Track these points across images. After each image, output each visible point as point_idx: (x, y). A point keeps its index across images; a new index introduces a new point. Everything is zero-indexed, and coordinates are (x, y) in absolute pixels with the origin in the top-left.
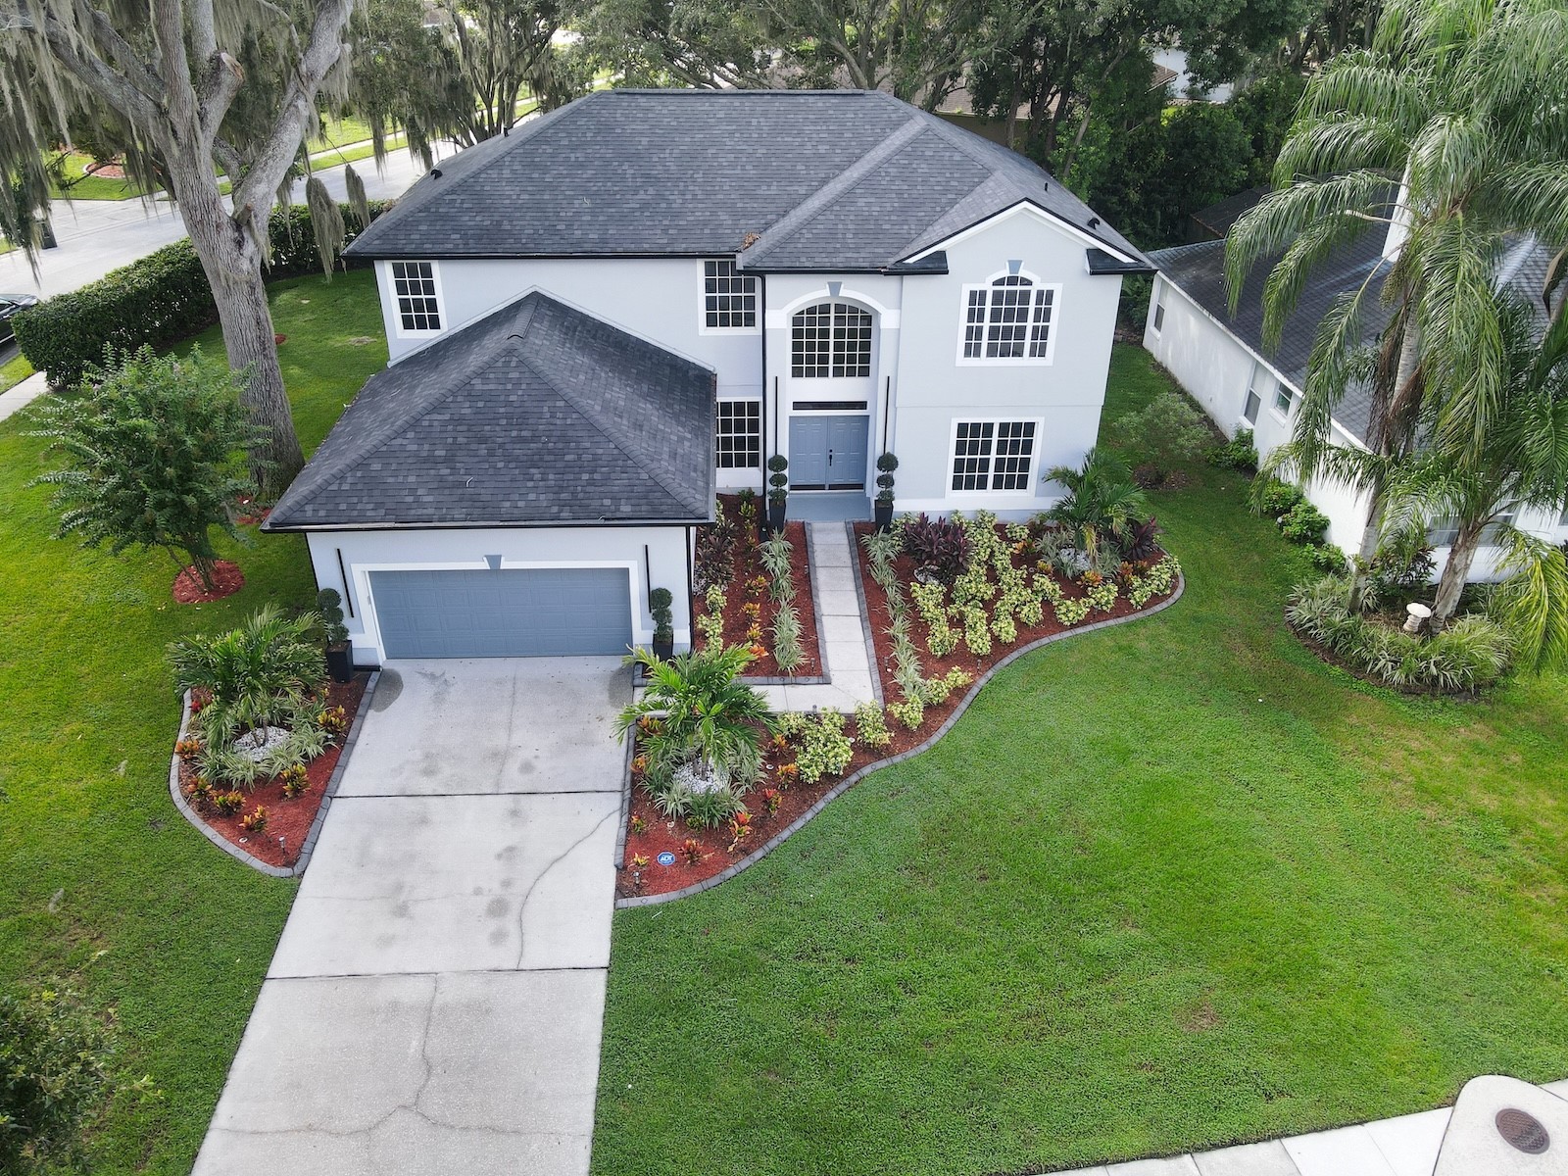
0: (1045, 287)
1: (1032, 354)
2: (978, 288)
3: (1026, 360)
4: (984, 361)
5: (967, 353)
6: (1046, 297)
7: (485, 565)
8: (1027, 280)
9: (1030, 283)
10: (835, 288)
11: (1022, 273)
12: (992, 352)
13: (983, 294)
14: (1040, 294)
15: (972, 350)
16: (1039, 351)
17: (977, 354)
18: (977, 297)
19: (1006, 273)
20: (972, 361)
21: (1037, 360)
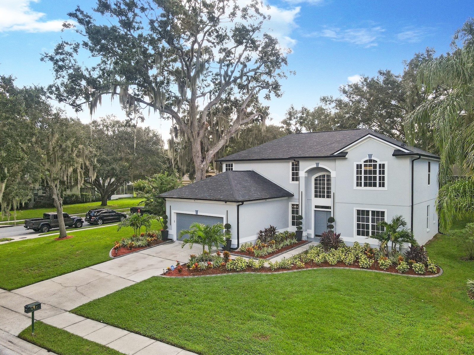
0: (382, 163)
1: (380, 186)
2: (359, 163)
3: (378, 188)
4: (363, 188)
5: (357, 186)
6: (382, 166)
7: (195, 213)
8: (375, 161)
9: (376, 162)
10: (317, 164)
11: (373, 158)
12: (366, 185)
13: (361, 165)
14: (380, 165)
15: (359, 184)
16: (382, 185)
17: (361, 186)
18: (359, 167)
19: (367, 158)
20: (359, 188)
21: (382, 188)
